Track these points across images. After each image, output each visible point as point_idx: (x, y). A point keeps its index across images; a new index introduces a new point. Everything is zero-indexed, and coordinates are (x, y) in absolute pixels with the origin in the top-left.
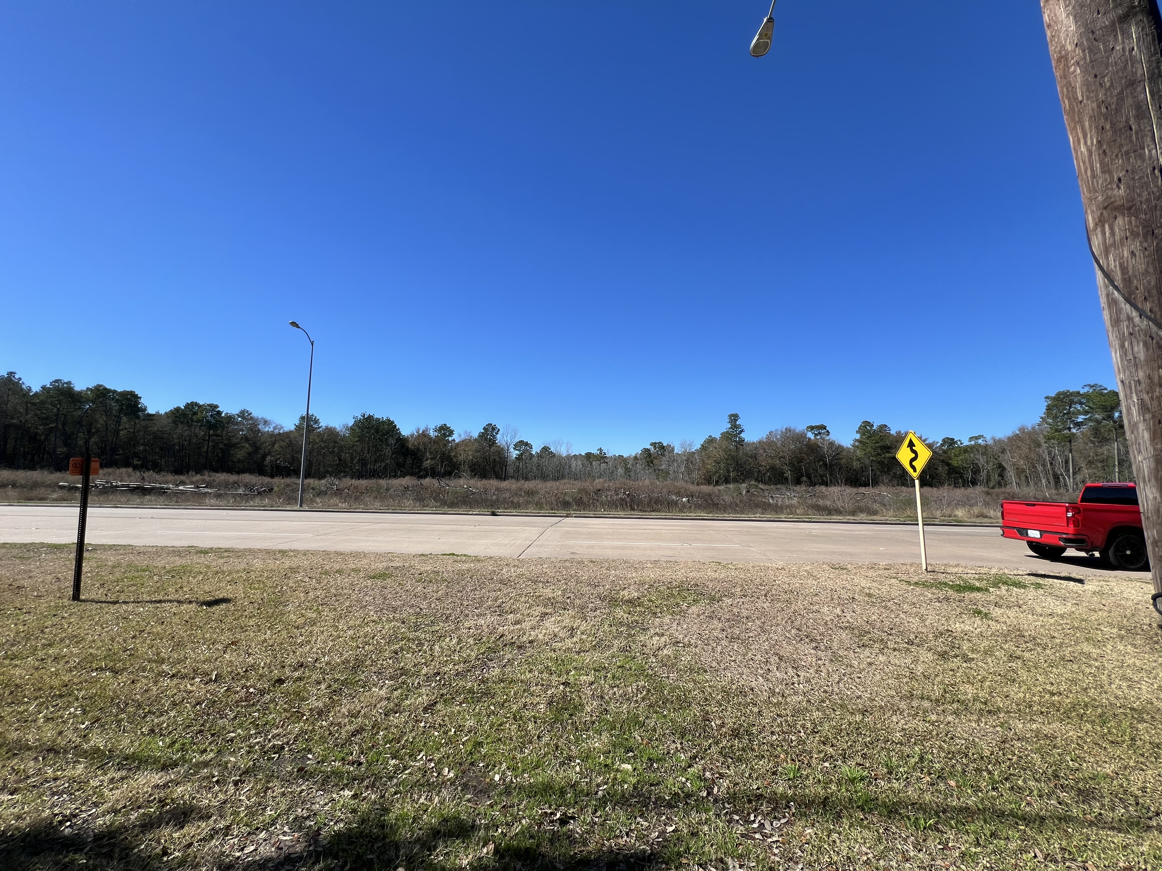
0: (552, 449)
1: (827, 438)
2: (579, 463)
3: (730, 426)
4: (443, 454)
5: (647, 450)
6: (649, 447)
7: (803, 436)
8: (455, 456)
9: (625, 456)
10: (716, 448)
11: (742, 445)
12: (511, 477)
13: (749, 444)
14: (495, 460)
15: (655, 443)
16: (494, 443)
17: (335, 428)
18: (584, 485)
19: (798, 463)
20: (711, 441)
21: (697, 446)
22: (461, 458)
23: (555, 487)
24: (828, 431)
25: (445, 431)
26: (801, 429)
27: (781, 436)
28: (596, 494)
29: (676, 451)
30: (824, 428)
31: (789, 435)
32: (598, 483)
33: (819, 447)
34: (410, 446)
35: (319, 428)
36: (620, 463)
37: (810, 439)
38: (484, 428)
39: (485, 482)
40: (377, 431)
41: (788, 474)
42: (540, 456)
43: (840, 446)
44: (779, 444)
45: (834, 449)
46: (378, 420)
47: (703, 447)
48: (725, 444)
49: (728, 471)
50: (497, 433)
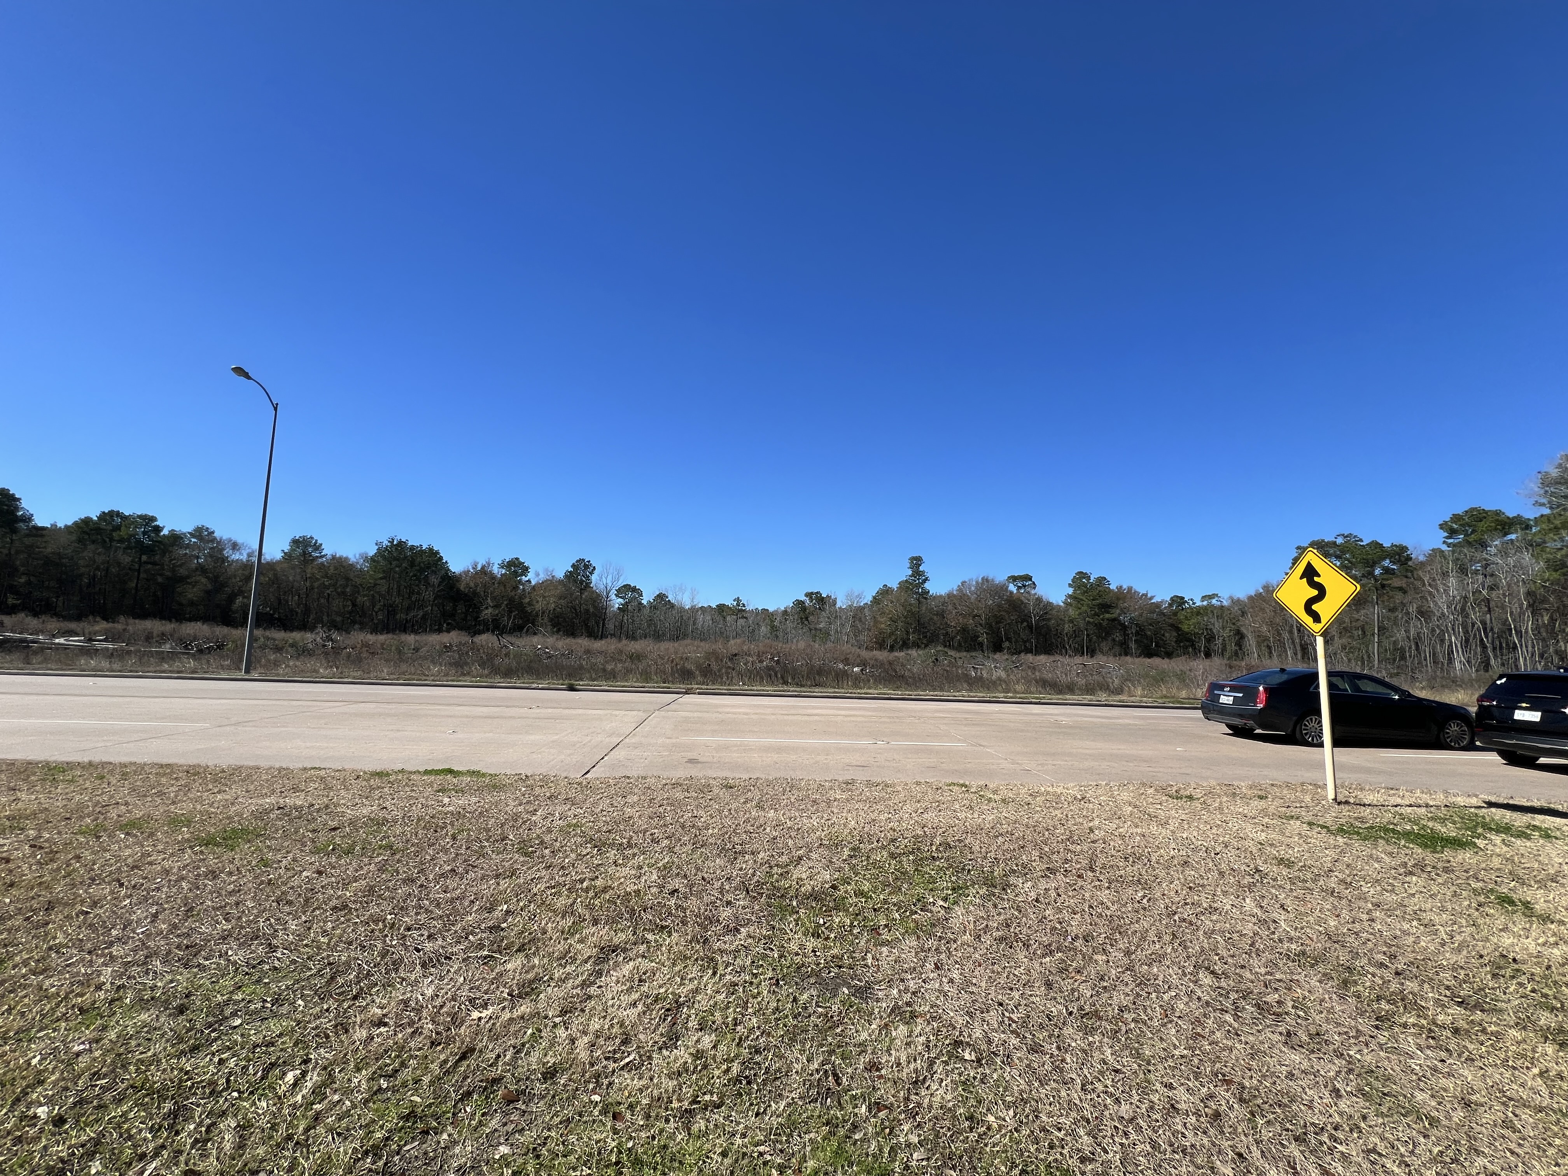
0: (670, 598)
1: (1033, 592)
2: (708, 618)
3: (910, 572)
4: (511, 600)
5: (800, 603)
6: (803, 598)
7: (1003, 588)
8: (530, 604)
9: (771, 609)
10: (892, 602)
11: (926, 598)
12: (611, 635)
13: (935, 598)
14: (587, 611)
15: (812, 593)
16: (588, 585)
17: (347, 559)
18: (714, 647)
19: (997, 623)
20: (885, 591)
21: (868, 599)
22: (538, 607)
23: (672, 650)
24: (1034, 583)
25: (516, 567)
26: (1002, 579)
27: (976, 588)
28: (731, 660)
29: (839, 604)
30: (1030, 579)
31: (987, 587)
32: (734, 645)
33: (1022, 602)
34: (462, 588)
35: (322, 557)
36: (764, 620)
37: (1011, 593)
38: (573, 566)
39: (569, 641)
40: (412, 564)
41: (983, 638)
42: (653, 607)
43: (1049, 604)
44: (973, 597)
45: (1042, 605)
46: (412, 548)
47: (876, 600)
48: (903, 596)
49: (908, 633)
50: (591, 573)
